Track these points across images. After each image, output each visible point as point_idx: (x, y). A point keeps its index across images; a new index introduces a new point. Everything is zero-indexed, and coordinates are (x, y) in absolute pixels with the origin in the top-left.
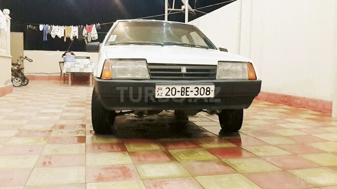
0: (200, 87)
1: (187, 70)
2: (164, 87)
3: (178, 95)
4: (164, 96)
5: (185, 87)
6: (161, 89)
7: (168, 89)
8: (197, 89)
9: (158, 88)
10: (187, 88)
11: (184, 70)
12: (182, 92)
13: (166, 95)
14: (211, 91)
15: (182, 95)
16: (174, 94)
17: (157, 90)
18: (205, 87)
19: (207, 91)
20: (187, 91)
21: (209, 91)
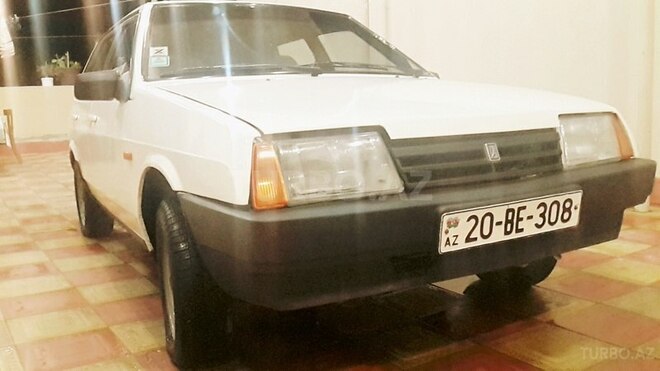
0: (548, 201)
1: (501, 152)
2: (463, 217)
3: (498, 236)
4: (462, 245)
5: (515, 207)
6: (456, 224)
7: (473, 221)
8: (542, 209)
9: (449, 223)
10: (520, 209)
11: (492, 154)
12: (507, 221)
13: (468, 240)
14: (572, 209)
15: (507, 233)
16: (486, 233)
17: (444, 227)
18: (561, 199)
19: (565, 210)
20: (520, 219)
21: (569, 210)
